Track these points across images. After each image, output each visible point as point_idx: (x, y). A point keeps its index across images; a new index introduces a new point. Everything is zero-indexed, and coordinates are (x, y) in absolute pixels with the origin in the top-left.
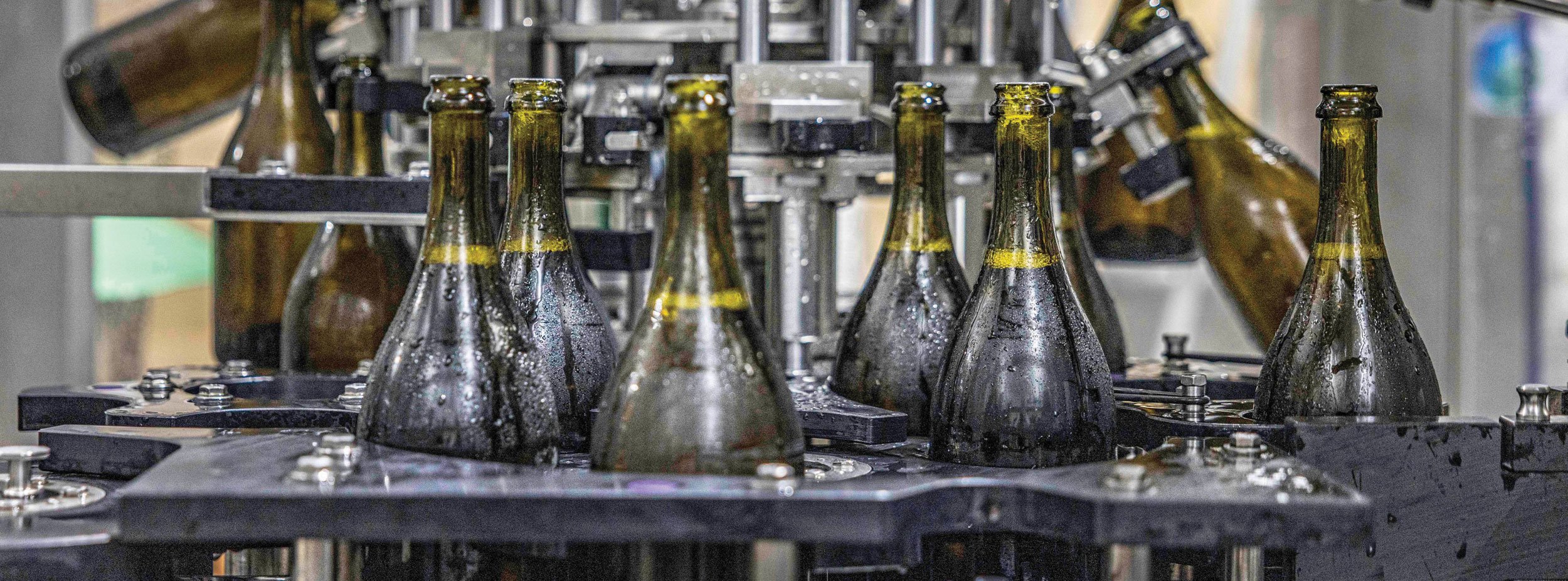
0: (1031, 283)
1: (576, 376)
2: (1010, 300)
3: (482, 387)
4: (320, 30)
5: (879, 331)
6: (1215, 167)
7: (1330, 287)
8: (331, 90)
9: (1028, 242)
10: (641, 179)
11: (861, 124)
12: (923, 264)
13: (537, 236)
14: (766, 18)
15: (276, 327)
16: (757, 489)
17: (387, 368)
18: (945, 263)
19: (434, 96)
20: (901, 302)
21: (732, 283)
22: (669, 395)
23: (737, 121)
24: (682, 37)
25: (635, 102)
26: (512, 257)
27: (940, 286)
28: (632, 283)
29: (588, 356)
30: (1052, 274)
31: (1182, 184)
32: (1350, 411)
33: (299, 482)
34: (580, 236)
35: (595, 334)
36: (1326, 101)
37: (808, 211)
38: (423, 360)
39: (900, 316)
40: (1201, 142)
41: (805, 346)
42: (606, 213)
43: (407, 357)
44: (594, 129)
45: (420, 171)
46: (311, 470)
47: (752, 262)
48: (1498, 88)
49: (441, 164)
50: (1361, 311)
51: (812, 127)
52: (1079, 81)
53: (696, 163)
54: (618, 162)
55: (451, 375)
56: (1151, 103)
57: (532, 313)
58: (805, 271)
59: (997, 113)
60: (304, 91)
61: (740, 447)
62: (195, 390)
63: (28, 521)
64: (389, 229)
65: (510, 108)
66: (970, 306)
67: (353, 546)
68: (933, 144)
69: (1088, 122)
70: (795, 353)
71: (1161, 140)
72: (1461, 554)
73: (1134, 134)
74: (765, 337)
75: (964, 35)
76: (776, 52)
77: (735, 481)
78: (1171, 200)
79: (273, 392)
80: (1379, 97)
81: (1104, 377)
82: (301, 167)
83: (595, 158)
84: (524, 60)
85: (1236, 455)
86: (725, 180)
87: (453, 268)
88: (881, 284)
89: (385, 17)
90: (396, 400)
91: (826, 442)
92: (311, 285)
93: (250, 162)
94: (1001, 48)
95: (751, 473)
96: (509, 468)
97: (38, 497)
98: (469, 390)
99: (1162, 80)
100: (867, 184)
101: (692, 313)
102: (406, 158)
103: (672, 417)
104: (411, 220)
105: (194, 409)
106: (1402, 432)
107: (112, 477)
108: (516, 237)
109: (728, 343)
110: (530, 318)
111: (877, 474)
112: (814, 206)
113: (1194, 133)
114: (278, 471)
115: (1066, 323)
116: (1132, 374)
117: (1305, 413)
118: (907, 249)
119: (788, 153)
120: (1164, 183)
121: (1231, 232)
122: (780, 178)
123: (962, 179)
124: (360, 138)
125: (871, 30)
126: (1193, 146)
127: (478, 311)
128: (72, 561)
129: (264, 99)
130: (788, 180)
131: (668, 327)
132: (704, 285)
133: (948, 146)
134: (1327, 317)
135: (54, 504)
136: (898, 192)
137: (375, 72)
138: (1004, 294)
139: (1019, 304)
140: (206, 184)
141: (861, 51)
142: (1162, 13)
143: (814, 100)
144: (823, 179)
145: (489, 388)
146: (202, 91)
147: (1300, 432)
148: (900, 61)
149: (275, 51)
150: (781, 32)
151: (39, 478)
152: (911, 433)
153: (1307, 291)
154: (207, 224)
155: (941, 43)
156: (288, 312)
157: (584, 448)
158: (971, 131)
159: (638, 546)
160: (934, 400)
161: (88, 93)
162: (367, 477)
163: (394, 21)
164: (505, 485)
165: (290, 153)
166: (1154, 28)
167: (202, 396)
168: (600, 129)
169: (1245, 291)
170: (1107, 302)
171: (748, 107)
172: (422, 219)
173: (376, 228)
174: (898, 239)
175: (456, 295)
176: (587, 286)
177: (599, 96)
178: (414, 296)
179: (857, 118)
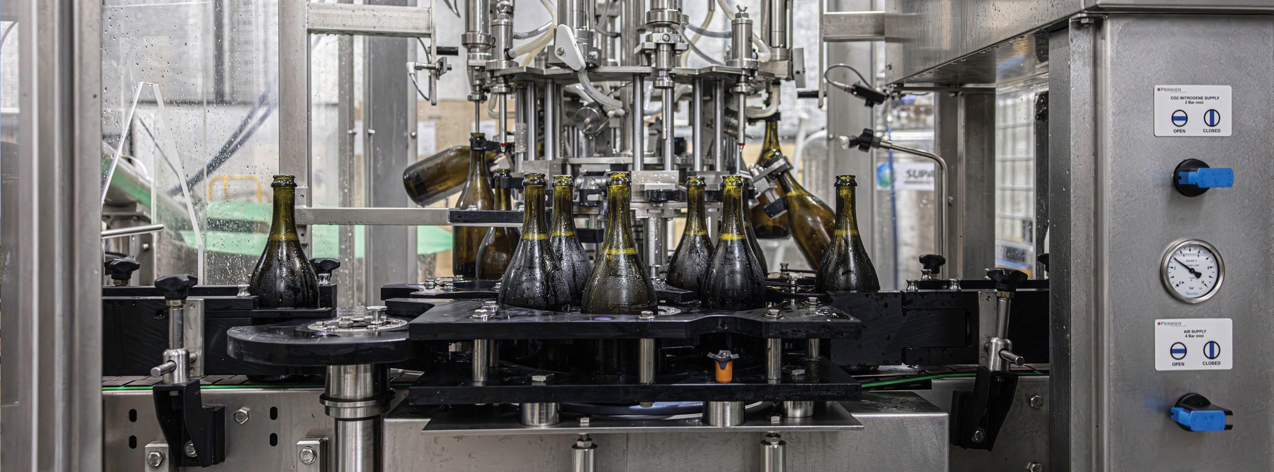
0: (736, 245)
1: (577, 280)
2: (729, 251)
3: (542, 283)
4: (491, 162)
5: (683, 263)
6: (796, 204)
7: (840, 245)
8: (493, 181)
9: (735, 231)
10: (600, 211)
11: (676, 191)
12: (698, 239)
13: (563, 230)
14: (642, 156)
15: (474, 263)
16: (641, 319)
17: (509, 277)
18: (705, 238)
19: (526, 180)
20: (690, 252)
21: (632, 246)
22: (609, 285)
23: (633, 189)
24: (614, 162)
25: (598, 185)
26: (554, 238)
27: (704, 246)
28: (597, 247)
29: (581, 271)
30: (743, 241)
31: (785, 211)
32: (848, 288)
33: (475, 318)
34: (580, 231)
35: (583, 265)
36: (838, 181)
37: (657, 222)
38: (522, 274)
39: (690, 257)
40: (791, 197)
41: (657, 268)
42: (588, 223)
43: (516, 273)
44: (583, 193)
45: (522, 208)
46: (480, 314)
47: (638, 240)
48: (882, 182)
49: (528, 205)
50: (851, 254)
51: (659, 192)
52: (750, 177)
53: (618, 203)
54: (592, 205)
55: (532, 279)
56: (774, 185)
57: (561, 257)
58: (657, 243)
59: (723, 186)
60: (484, 182)
61: (634, 304)
62: (443, 285)
63: (380, 333)
64: (513, 229)
65: (553, 185)
66: (715, 253)
67: (496, 342)
68: (701, 198)
69: (753, 190)
70: (654, 270)
71: (777, 197)
72: (888, 338)
73: (768, 194)
74: (643, 264)
75: (710, 162)
76: (646, 167)
77: (633, 316)
78: (781, 217)
79: (471, 286)
80: (856, 180)
81: (761, 278)
82: (483, 207)
83: (584, 203)
84: (560, 170)
85: (810, 305)
86: (629, 211)
87: (532, 241)
88: (683, 246)
89: (513, 157)
90: (512, 288)
91: (664, 301)
92: (486, 249)
93: (466, 206)
94: (723, 166)
95: (640, 314)
96: (553, 313)
97: (383, 324)
98: (538, 284)
99: (777, 176)
100: (678, 213)
101: (617, 256)
102: (519, 204)
103: (610, 293)
104: (519, 225)
105: (442, 292)
106: (867, 296)
107: (409, 316)
108: (555, 230)
109: (630, 267)
110: (560, 259)
111: (682, 314)
112: (660, 220)
113: (789, 194)
114: (468, 314)
115: (748, 258)
116: (769, 277)
117: (832, 290)
118: (692, 234)
119: (650, 202)
120: (779, 211)
121: (802, 228)
122: (648, 210)
123: (710, 210)
124: (503, 198)
125: (679, 160)
126: (789, 199)
127: (541, 256)
128: (392, 348)
129: (471, 184)
130: (651, 211)
131: (608, 261)
132: (621, 246)
133: (706, 200)
134: (839, 255)
135: (389, 327)
136: (688, 216)
137: (508, 175)
138: (727, 249)
139: (732, 252)
140: (449, 213)
141: (675, 166)
142: (777, 154)
143: (659, 183)
144: (663, 210)
145: (545, 283)
146: (450, 183)
147: (832, 297)
148: (688, 170)
149: (475, 168)
150: (648, 160)
151: (384, 317)
152: (694, 298)
153: (832, 247)
154: (451, 227)
155: (703, 164)
156: (478, 257)
157: (579, 305)
158: (713, 194)
159: (598, 340)
160: (703, 287)
161: (412, 185)
162: (501, 316)
163: (516, 159)
164: (551, 319)
165: (480, 204)
166: (775, 159)
167: (445, 287)
168: (585, 193)
169: (807, 248)
170: (761, 252)
171: (637, 186)
172: (521, 225)
173: (508, 228)
174: (689, 231)
175: (534, 251)
176: (581, 248)
177: (585, 183)
178: (519, 251)
179: (674, 189)
